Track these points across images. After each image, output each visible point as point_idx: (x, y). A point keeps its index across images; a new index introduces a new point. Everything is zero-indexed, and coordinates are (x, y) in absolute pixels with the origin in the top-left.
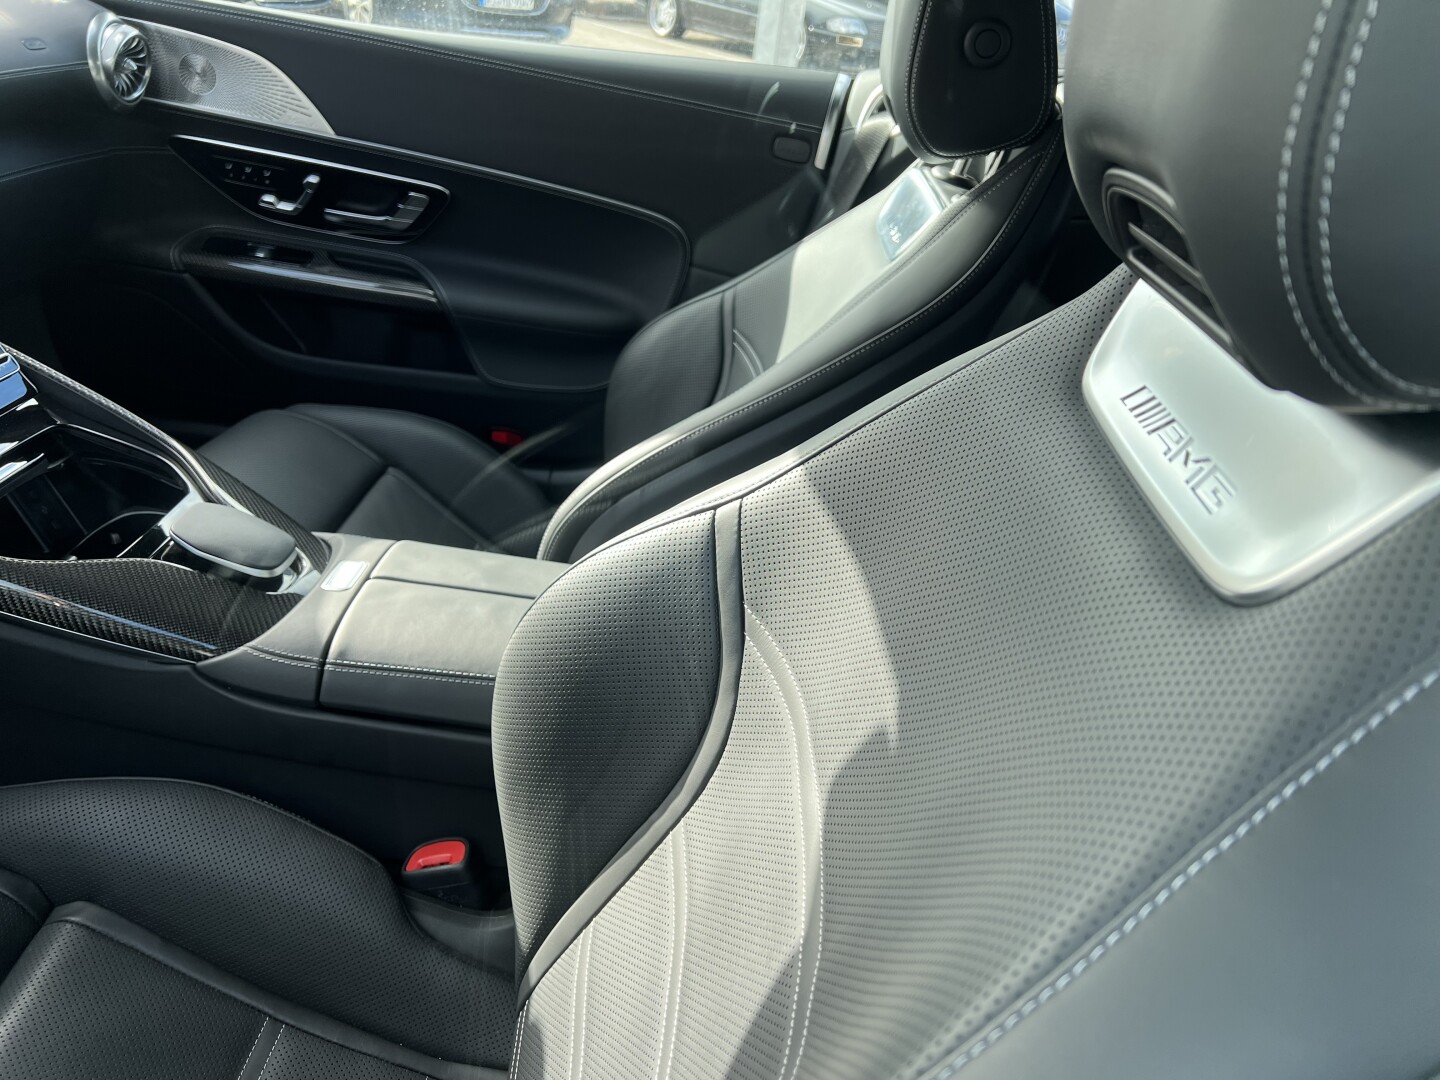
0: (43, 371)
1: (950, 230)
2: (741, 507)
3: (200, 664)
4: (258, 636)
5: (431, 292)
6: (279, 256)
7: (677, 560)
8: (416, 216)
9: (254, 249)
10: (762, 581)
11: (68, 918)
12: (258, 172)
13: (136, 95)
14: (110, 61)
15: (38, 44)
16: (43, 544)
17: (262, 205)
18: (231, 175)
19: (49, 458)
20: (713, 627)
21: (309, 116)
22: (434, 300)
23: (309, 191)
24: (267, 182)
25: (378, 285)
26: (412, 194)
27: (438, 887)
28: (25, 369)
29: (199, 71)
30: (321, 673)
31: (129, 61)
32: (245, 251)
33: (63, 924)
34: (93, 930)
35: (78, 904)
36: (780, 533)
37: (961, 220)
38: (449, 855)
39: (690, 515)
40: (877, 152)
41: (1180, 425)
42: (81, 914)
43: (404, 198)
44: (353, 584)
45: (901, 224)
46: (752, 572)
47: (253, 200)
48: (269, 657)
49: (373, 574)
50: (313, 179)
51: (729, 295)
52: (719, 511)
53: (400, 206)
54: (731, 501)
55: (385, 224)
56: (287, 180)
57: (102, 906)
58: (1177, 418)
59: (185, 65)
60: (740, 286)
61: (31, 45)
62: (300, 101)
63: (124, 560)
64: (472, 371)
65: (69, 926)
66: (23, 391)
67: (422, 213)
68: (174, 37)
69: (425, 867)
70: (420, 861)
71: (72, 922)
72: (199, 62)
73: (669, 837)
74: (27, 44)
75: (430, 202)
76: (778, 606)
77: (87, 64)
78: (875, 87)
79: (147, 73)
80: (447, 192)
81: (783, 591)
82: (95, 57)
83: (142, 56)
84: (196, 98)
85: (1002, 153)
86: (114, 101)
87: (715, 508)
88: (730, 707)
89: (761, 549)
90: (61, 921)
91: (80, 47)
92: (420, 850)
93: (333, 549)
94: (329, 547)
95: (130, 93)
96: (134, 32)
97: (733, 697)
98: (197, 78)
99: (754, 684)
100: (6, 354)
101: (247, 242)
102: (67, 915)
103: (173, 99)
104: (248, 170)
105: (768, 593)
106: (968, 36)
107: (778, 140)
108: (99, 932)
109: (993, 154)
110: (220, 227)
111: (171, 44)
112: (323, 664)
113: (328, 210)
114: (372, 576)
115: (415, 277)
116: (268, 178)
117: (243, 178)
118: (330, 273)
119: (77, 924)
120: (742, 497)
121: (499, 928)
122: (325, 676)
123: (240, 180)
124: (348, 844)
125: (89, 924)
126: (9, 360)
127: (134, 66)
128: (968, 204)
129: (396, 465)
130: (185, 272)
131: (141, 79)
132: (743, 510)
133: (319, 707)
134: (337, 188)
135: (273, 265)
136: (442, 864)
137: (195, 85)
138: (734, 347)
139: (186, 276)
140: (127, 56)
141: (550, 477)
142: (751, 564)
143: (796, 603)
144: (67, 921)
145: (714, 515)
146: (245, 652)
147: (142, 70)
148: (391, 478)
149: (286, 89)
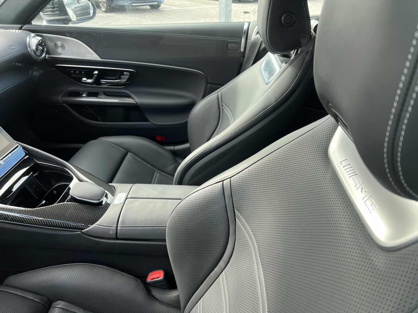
0: (29, 148)
1: (283, 75)
2: (230, 181)
3: (83, 231)
4: (98, 220)
5: (134, 100)
6: (90, 95)
7: (214, 197)
8: (127, 79)
9: (82, 94)
10: (239, 203)
11: (57, 306)
12: (80, 72)
13: (43, 56)
14: (34, 48)
15: (13, 47)
16: (35, 196)
17: (83, 81)
18: (73, 74)
19: (34, 173)
20: (226, 216)
21: (93, 55)
22: (135, 102)
23: (96, 76)
24: (83, 75)
25: (118, 100)
26: (125, 73)
27: (156, 285)
28: (24, 148)
29: (60, 46)
30: (117, 230)
31: (40, 47)
32: (79, 95)
33: (54, 308)
34: (64, 309)
35: (59, 302)
36: (243, 189)
37: (286, 72)
38: (159, 275)
39: (216, 183)
40: (259, 45)
41: (358, 176)
42: (60, 304)
43: (123, 74)
44: (122, 201)
45: (268, 71)
46: (236, 200)
47: (80, 80)
48: (102, 227)
49: (128, 197)
50: (96, 72)
51: (219, 93)
52: (224, 182)
53: (122, 77)
54: (227, 179)
55: (118, 82)
56: (89, 73)
57: (65, 301)
58: (358, 174)
59: (56, 45)
60: (222, 90)
61: (11, 48)
62: (89, 51)
63: (58, 204)
64: (148, 121)
65: (57, 308)
66: (24, 154)
67: (128, 78)
68: (51, 37)
69: (153, 279)
70: (151, 277)
71: (58, 307)
72: (59, 43)
73: (221, 275)
74: (10, 48)
75: (130, 75)
76: (245, 210)
77: (28, 50)
78: (256, 27)
79: (45, 49)
80: (135, 71)
81: (245, 206)
82: (30, 47)
83: (43, 44)
84: (60, 54)
85: (296, 50)
86: (37, 59)
87: (223, 181)
88: (234, 239)
89: (238, 193)
90: (55, 307)
91: (25, 45)
92: (150, 274)
93: (116, 188)
94: (115, 188)
95: (41, 55)
96: (40, 38)
97: (235, 236)
98: (60, 48)
99: (240, 233)
100: (18, 145)
101: (80, 92)
102: (56, 306)
103: (54, 55)
104: (78, 72)
105: (241, 206)
106: (283, 18)
107: (229, 45)
108: (66, 309)
109: (293, 51)
110: (72, 88)
111: (51, 39)
112: (117, 227)
113: (101, 80)
114: (128, 198)
115: (129, 96)
116: (84, 73)
117: (77, 74)
118: (105, 98)
119: (59, 308)
120: (231, 178)
121: (175, 295)
122: (118, 230)
123: (76, 75)
124: (130, 276)
125: (63, 307)
126: (19, 147)
127: (41, 48)
128: (288, 67)
129: (130, 152)
130: (64, 103)
131: (44, 51)
132: (231, 182)
133: (117, 239)
134: (103, 74)
135: (88, 98)
136: (157, 278)
137: (60, 50)
138: (223, 108)
139: (64, 104)
140: (39, 45)
141: (174, 148)
142: (235, 198)
143: (250, 210)
144: (56, 307)
145: (223, 183)
146: (95, 226)
147: (44, 48)
148: (129, 156)
149: (85, 48)
